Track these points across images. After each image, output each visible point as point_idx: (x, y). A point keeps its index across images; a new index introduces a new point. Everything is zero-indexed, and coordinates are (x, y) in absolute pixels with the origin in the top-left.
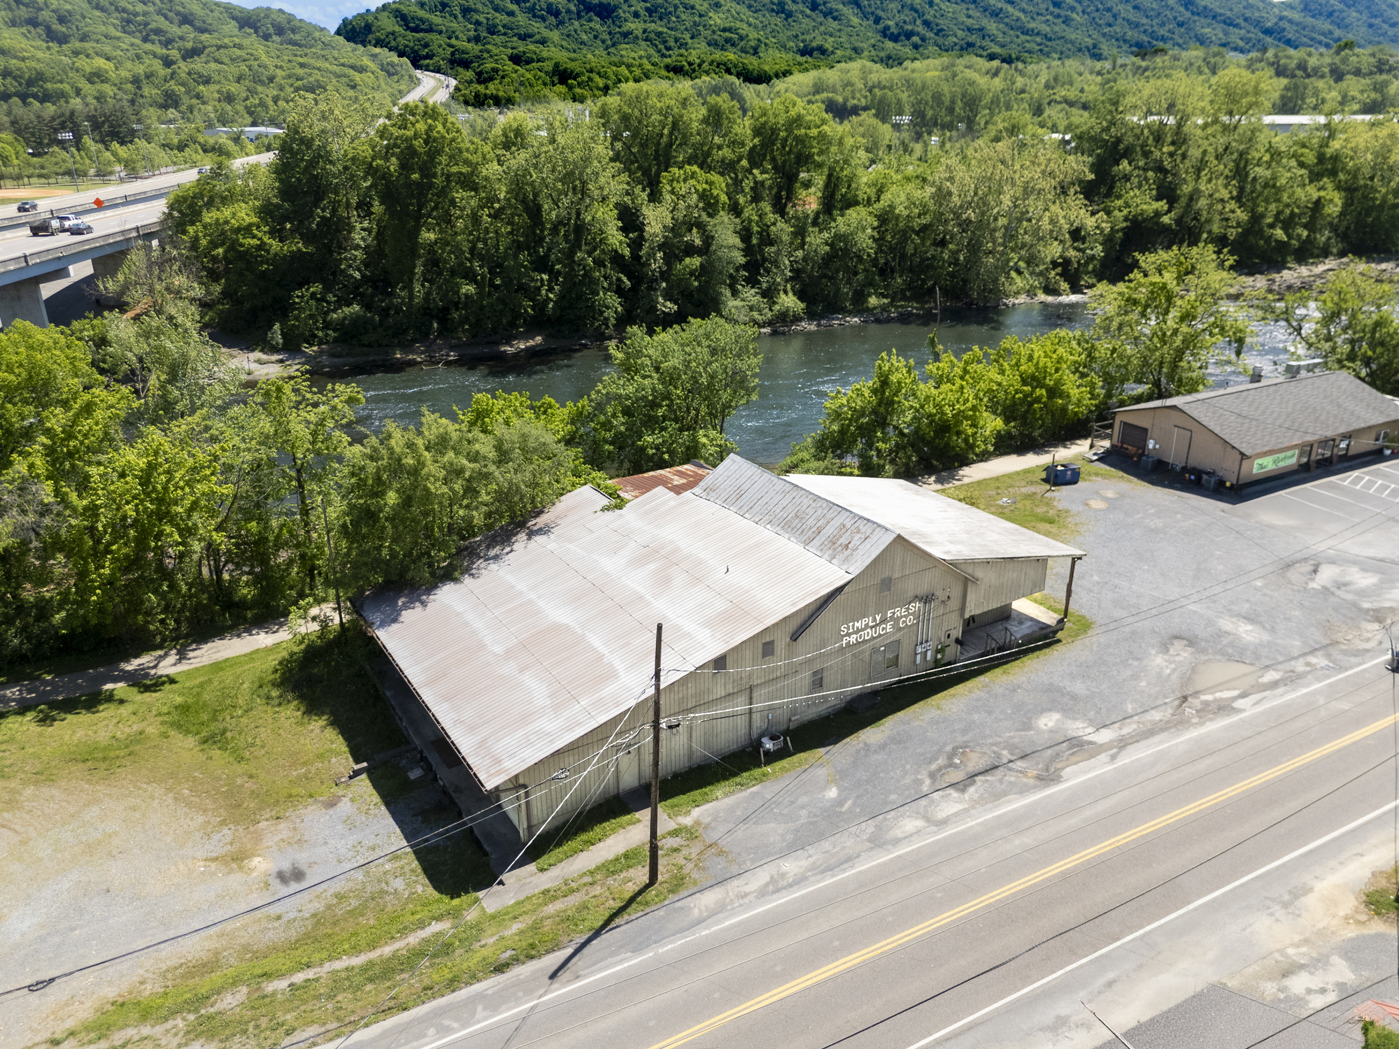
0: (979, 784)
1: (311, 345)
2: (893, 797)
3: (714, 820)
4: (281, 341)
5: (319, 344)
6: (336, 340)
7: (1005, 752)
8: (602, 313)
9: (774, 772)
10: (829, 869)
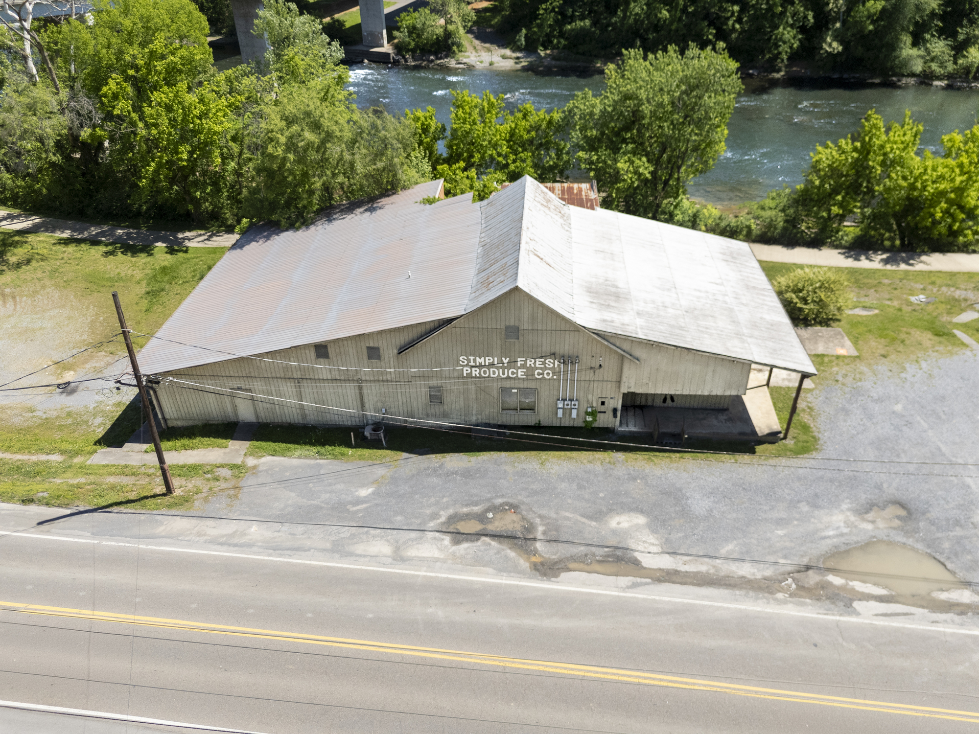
0: (479, 543)
1: (546, 48)
2: (399, 518)
3: (267, 471)
4: (524, 43)
5: (552, 49)
6: (565, 47)
7: (541, 529)
8: (778, 46)
9: (352, 455)
10: (276, 548)
